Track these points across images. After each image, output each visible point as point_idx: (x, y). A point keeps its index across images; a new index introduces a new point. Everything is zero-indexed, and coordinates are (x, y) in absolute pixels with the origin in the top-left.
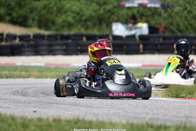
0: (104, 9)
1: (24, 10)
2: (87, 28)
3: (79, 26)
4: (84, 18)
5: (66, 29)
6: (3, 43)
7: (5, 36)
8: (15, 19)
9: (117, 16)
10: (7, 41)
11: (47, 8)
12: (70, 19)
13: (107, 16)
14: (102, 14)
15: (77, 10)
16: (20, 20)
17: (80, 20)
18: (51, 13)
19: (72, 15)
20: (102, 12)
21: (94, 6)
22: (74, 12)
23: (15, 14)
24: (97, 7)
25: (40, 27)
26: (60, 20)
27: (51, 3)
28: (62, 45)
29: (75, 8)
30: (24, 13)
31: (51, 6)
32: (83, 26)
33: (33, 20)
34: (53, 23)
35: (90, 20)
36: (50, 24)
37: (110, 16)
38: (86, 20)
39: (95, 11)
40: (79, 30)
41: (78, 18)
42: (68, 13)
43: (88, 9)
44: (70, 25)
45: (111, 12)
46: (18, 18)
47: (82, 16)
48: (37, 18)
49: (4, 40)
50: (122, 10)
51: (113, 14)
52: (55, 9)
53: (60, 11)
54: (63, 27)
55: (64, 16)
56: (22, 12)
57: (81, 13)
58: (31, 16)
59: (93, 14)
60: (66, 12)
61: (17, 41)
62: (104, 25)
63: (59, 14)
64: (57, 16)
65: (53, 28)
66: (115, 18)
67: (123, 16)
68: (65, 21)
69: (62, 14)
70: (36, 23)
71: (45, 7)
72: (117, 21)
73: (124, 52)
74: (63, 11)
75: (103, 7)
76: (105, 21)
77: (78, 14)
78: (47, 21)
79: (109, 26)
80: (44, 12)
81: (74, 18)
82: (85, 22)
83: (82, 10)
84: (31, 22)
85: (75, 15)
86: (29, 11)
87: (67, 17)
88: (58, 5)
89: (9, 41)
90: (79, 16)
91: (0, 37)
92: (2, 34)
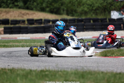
0: (107, 2)
1: (58, 4)
2: (97, 14)
3: (92, 13)
4: (94, 8)
5: (83, 15)
6: (42, 25)
7: (43, 21)
8: (52, 10)
9: (115, 6)
10: (44, 23)
11: (72, 3)
12: (86, 9)
13: (109, 6)
14: (106, 6)
15: (91, 3)
16: (55, 10)
17: (92, 10)
18: (74, 5)
19: (87, 6)
20: (105, 4)
21: (101, 1)
22: (88, 5)
23: (52, 7)
25: (68, 14)
26: (79, 10)
29: (88, 2)
30: (58, 6)
32: (94, 13)
34: (76, 11)
35: (98, 10)
36: (74, 13)
37: (110, 7)
38: (96, 10)
39: (101, 4)
40: (92, 15)
41: (91, 8)
42: (85, 5)
43: (96, 3)
44: (86, 13)
45: (111, 4)
46: (54, 9)
47: (93, 7)
48: (65, 9)
49: (43, 23)
50: (118, 2)
51: (112, 5)
52: (76, 3)
53: (80, 4)
54: (81, 14)
55: (82, 7)
56: (56, 5)
57: (93, 5)
58: (62, 7)
59: (100, 5)
60: (83, 4)
61: (51, 23)
62: (107, 12)
63: (79, 6)
64: (78, 7)
65: (76, 15)
66: (113, 7)
67: (118, 6)
68: (83, 10)
69: (81, 6)
70: (65, 12)
71: (70, 2)
72: (114, 10)
74: (81, 4)
75: (106, 1)
76: (107, 10)
77: (91, 5)
78: (72, 10)
79: (110, 13)
80: (69, 5)
81: (88, 8)
82: (96, 11)
83: (93, 4)
84: (62, 11)
85: (89, 6)
86: (60, 4)
87: (84, 8)
89: (46, 24)
90: (91, 7)
91: (40, 21)
92: (41, 20)
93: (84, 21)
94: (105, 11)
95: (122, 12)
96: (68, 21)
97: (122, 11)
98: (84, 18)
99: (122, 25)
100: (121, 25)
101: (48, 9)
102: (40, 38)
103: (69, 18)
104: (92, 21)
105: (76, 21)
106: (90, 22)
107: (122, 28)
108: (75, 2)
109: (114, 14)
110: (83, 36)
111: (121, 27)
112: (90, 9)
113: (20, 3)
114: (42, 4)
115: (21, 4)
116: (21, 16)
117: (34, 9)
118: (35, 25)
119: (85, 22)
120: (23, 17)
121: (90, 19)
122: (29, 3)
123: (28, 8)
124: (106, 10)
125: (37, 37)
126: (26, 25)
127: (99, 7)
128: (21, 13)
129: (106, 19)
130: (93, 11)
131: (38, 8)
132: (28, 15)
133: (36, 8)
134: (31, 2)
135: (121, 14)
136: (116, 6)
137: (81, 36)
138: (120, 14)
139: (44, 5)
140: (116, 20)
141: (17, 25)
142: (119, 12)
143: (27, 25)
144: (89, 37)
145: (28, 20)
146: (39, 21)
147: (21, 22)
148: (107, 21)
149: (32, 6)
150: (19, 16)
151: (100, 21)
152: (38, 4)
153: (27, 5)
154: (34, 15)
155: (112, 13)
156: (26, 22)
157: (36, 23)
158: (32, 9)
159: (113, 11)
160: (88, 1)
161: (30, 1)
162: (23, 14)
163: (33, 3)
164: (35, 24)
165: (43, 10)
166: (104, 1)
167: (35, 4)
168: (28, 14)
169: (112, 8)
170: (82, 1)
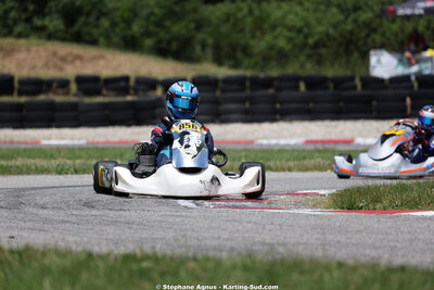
0: (355, 21)
1: (183, 24)
2: (319, 62)
3: (303, 58)
4: (311, 41)
5: (274, 63)
6: (129, 98)
7: (132, 82)
8: (164, 45)
9: (383, 34)
10: (136, 92)
11: (232, 20)
12: (282, 43)
13: (363, 34)
14: (352, 33)
15: (299, 24)
16: (174, 46)
17: (305, 45)
18: (242, 30)
19: (286, 33)
20: (349, 26)
21: (334, 14)
22: (290, 29)
23: (162, 34)
24: (340, 17)
25: (219, 61)
26: (260, 45)
27: (240, 9)
28: (242, 101)
29: (291, 19)
30: (184, 31)
31: (239, 15)
32: (309, 57)
33: (204, 46)
34: (246, 51)
35: (324, 46)
36: (240, 55)
37: (368, 36)
38: (316, 45)
39: (335, 26)
40: (302, 66)
41: (299, 39)
42: (278, 31)
43: (319, 22)
44: (282, 57)
45: (370, 28)
46: (169, 42)
47: (306, 37)
48: (210, 41)
49: (132, 91)
50: (394, 21)
51: (374, 30)
52: (249, 20)
53: (261, 25)
54: (266, 59)
55: (268, 38)
56: (178, 28)
57: (306, 30)
58: (200, 36)
59: (331, 31)
60: (274, 27)
61: (159, 92)
62: (356, 55)
63: (258, 34)
64: (253, 36)
65: (246, 62)
66: (377, 38)
67: (396, 35)
68: (271, 48)
69: (264, 33)
70: (209, 52)
71: (227, 17)
72: (383, 46)
73: (374, 114)
74: (266, 26)
75: (352, 17)
76: (357, 46)
77: (300, 31)
78: (234, 47)
79: (365, 57)
80: (224, 29)
81: (290, 40)
82: (316, 50)
83: (307, 25)
84: (198, 49)
85: (293, 35)
86: (192, 26)
87: (276, 38)
88: (257, 12)
89: (141, 93)
90: (301, 37)
91: (123, 84)
92: (126, 79)
93: (276, 83)
94: (348, 52)
95: (408, 54)
96: (221, 85)
97: (409, 50)
98: (274, 72)
99: (408, 100)
100: (405, 100)
101: (149, 42)
102: (120, 142)
103: (223, 72)
104: (302, 86)
105: (248, 84)
106: (297, 88)
107: (409, 111)
108: (245, 16)
109: (379, 61)
110: (272, 138)
111: (406, 107)
112: (297, 41)
113: (51, 21)
114: (128, 23)
115: (54, 23)
116: (56, 66)
117: (102, 40)
118: (104, 96)
119: (279, 89)
120: (61, 69)
121: (296, 79)
122: (82, 19)
123: (78, 39)
124: (352, 47)
125: (111, 139)
126: (72, 96)
127: (328, 35)
128: (55, 54)
129: (352, 79)
130: (307, 51)
131: (116, 39)
132: (78, 63)
133: (107, 37)
134: (92, 19)
135: (405, 60)
136: (388, 35)
137: (265, 138)
138: (401, 61)
139: (136, 28)
140: (387, 83)
141: (42, 97)
142: (399, 56)
143: (75, 95)
144: (292, 141)
145: (80, 80)
146: (119, 84)
147: (55, 85)
148: (355, 87)
149: (96, 32)
150: (46, 65)
151: (331, 85)
152: (114, 25)
153: (76, 27)
154: (102, 63)
155: (373, 60)
156: (74, 87)
157: (108, 89)
158: (93, 42)
159: (378, 52)
160: (292, 17)
161: (88, 14)
162: (64, 59)
163: (98, 19)
164: (104, 92)
165: (131, 44)
166: (346, 18)
167: (105, 23)
168: (78, 57)
169: (374, 40)
170: (268, 16)
